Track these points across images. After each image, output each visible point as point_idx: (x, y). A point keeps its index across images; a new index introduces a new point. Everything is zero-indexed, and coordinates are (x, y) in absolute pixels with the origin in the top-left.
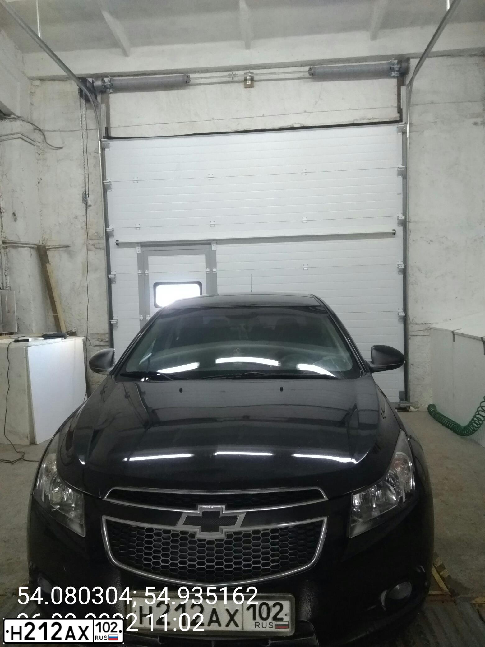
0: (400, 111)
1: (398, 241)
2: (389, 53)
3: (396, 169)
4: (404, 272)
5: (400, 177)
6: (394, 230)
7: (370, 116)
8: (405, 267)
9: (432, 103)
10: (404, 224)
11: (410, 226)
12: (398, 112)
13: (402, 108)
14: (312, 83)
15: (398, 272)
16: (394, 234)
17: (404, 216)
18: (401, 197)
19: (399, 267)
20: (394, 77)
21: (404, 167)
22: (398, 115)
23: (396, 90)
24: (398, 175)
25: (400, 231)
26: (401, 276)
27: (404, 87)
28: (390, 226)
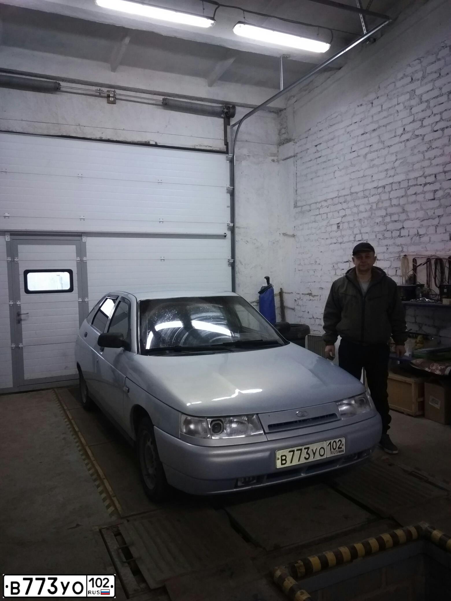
0: (226, 144)
1: (227, 242)
2: (220, 98)
3: (226, 188)
4: (233, 265)
5: (228, 194)
6: (225, 233)
7: (206, 144)
8: (234, 261)
9: (247, 141)
10: (232, 230)
11: (237, 230)
12: (225, 145)
13: (228, 142)
14: (163, 110)
15: (228, 265)
16: (225, 236)
17: (233, 224)
18: (229, 209)
19: (230, 261)
20: (222, 117)
21: (232, 187)
22: (225, 147)
23: (223, 127)
24: (227, 193)
25: (229, 234)
26: (230, 268)
27: (229, 126)
28: (223, 230)
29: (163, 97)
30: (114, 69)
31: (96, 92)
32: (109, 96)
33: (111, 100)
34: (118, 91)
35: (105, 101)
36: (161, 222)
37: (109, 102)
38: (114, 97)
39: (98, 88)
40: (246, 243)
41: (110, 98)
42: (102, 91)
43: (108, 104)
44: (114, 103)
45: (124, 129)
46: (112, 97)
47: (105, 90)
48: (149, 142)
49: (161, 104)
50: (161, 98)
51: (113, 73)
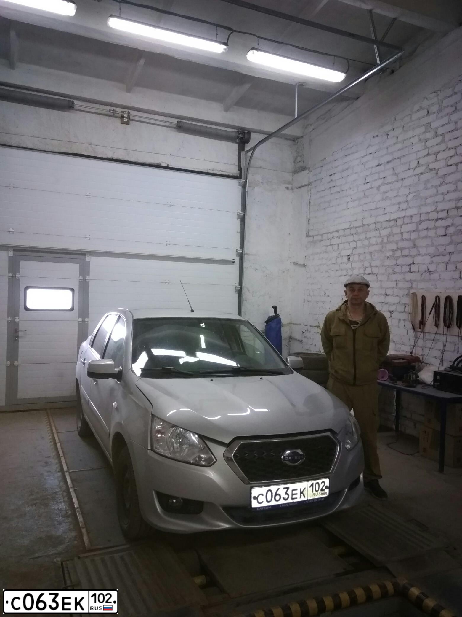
0: (240, 169)
1: (235, 268)
2: (236, 124)
3: (237, 214)
4: (240, 292)
5: (239, 220)
6: (234, 259)
7: (219, 169)
8: (241, 288)
9: (261, 167)
10: (241, 256)
11: (245, 257)
12: (238, 170)
13: (241, 167)
14: (177, 133)
15: (235, 291)
16: (234, 262)
17: (242, 250)
18: (239, 235)
19: (237, 288)
20: (237, 143)
21: (243, 213)
22: (238, 172)
23: (237, 153)
24: (238, 218)
25: (237, 260)
26: (237, 295)
27: (243, 152)
28: (232, 255)
29: (178, 120)
30: (129, 90)
31: (109, 112)
32: (122, 117)
33: (124, 120)
34: (132, 112)
35: (118, 121)
36: (168, 245)
37: (123, 123)
38: (128, 118)
39: (112, 108)
40: (255, 271)
41: (124, 119)
42: (116, 111)
43: (122, 124)
44: (127, 123)
45: (136, 150)
46: (126, 118)
47: (119, 110)
48: (161, 164)
49: (175, 126)
50: (175, 121)
51: (128, 94)
